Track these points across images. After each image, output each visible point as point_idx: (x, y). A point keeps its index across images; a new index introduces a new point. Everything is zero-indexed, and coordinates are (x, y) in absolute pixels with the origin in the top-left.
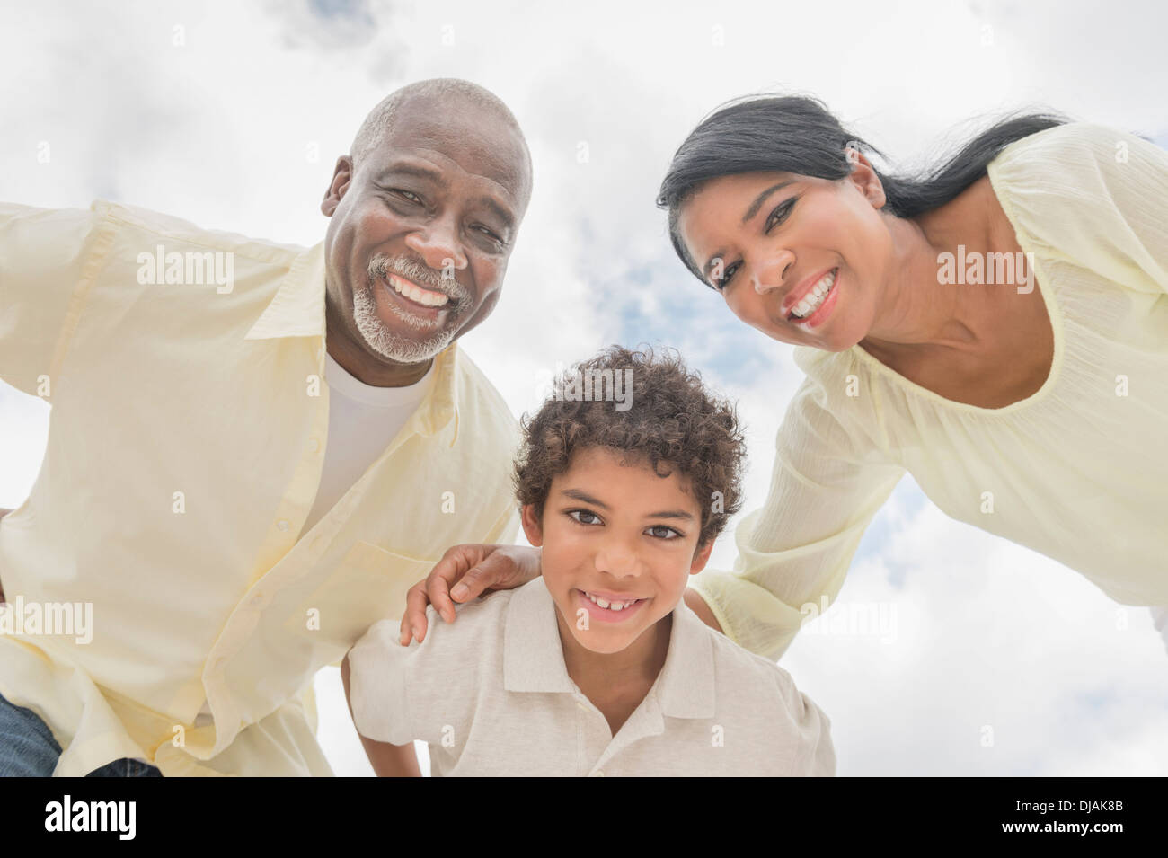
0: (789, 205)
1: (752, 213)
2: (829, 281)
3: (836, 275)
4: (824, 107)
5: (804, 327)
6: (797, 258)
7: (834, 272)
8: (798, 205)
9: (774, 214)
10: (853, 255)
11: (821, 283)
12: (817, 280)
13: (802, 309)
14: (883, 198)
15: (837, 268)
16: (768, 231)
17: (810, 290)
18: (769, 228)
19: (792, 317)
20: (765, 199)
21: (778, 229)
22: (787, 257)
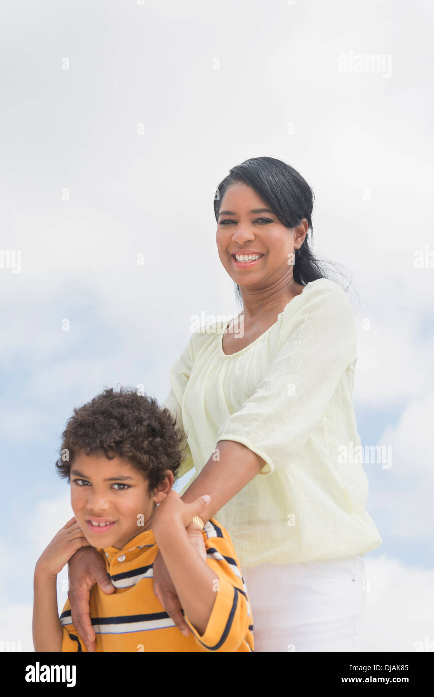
0: (269, 221)
1: (256, 211)
2: (257, 257)
3: (261, 257)
4: (313, 199)
5: (234, 264)
6: (255, 240)
7: (262, 255)
8: (271, 224)
9: (261, 219)
10: (271, 257)
11: (254, 256)
12: (254, 253)
13: (240, 258)
14: (299, 246)
15: (263, 255)
16: (254, 222)
17: (249, 254)
18: (256, 222)
19: (234, 256)
20: (264, 212)
21: (257, 225)
22: (252, 237)
